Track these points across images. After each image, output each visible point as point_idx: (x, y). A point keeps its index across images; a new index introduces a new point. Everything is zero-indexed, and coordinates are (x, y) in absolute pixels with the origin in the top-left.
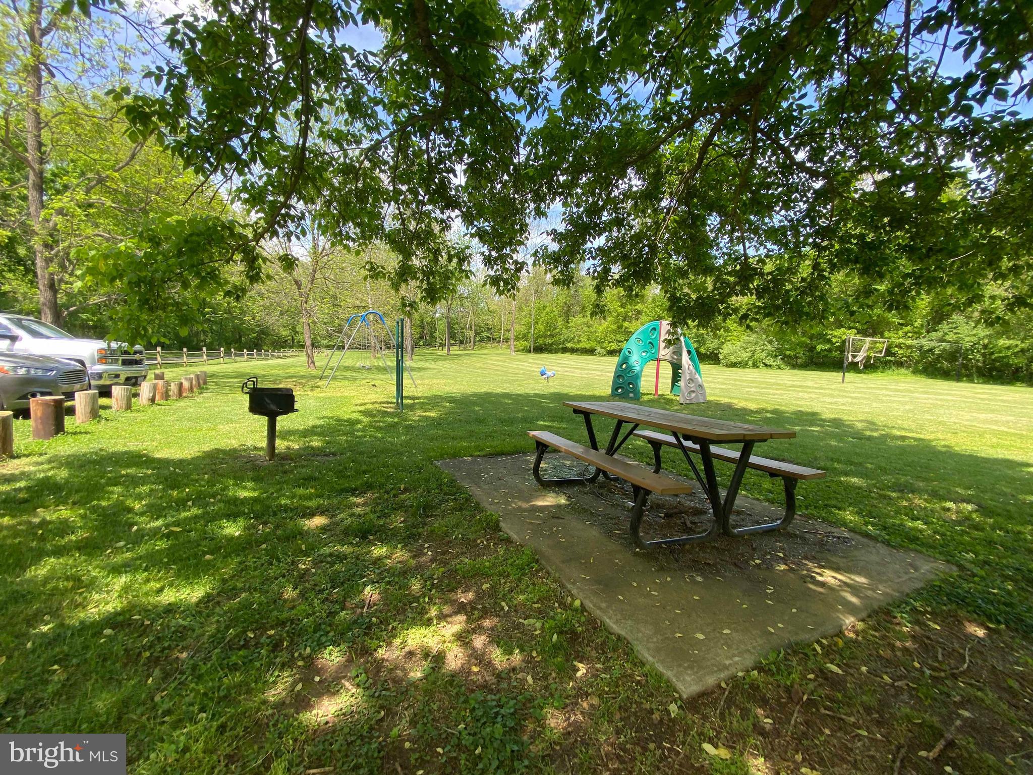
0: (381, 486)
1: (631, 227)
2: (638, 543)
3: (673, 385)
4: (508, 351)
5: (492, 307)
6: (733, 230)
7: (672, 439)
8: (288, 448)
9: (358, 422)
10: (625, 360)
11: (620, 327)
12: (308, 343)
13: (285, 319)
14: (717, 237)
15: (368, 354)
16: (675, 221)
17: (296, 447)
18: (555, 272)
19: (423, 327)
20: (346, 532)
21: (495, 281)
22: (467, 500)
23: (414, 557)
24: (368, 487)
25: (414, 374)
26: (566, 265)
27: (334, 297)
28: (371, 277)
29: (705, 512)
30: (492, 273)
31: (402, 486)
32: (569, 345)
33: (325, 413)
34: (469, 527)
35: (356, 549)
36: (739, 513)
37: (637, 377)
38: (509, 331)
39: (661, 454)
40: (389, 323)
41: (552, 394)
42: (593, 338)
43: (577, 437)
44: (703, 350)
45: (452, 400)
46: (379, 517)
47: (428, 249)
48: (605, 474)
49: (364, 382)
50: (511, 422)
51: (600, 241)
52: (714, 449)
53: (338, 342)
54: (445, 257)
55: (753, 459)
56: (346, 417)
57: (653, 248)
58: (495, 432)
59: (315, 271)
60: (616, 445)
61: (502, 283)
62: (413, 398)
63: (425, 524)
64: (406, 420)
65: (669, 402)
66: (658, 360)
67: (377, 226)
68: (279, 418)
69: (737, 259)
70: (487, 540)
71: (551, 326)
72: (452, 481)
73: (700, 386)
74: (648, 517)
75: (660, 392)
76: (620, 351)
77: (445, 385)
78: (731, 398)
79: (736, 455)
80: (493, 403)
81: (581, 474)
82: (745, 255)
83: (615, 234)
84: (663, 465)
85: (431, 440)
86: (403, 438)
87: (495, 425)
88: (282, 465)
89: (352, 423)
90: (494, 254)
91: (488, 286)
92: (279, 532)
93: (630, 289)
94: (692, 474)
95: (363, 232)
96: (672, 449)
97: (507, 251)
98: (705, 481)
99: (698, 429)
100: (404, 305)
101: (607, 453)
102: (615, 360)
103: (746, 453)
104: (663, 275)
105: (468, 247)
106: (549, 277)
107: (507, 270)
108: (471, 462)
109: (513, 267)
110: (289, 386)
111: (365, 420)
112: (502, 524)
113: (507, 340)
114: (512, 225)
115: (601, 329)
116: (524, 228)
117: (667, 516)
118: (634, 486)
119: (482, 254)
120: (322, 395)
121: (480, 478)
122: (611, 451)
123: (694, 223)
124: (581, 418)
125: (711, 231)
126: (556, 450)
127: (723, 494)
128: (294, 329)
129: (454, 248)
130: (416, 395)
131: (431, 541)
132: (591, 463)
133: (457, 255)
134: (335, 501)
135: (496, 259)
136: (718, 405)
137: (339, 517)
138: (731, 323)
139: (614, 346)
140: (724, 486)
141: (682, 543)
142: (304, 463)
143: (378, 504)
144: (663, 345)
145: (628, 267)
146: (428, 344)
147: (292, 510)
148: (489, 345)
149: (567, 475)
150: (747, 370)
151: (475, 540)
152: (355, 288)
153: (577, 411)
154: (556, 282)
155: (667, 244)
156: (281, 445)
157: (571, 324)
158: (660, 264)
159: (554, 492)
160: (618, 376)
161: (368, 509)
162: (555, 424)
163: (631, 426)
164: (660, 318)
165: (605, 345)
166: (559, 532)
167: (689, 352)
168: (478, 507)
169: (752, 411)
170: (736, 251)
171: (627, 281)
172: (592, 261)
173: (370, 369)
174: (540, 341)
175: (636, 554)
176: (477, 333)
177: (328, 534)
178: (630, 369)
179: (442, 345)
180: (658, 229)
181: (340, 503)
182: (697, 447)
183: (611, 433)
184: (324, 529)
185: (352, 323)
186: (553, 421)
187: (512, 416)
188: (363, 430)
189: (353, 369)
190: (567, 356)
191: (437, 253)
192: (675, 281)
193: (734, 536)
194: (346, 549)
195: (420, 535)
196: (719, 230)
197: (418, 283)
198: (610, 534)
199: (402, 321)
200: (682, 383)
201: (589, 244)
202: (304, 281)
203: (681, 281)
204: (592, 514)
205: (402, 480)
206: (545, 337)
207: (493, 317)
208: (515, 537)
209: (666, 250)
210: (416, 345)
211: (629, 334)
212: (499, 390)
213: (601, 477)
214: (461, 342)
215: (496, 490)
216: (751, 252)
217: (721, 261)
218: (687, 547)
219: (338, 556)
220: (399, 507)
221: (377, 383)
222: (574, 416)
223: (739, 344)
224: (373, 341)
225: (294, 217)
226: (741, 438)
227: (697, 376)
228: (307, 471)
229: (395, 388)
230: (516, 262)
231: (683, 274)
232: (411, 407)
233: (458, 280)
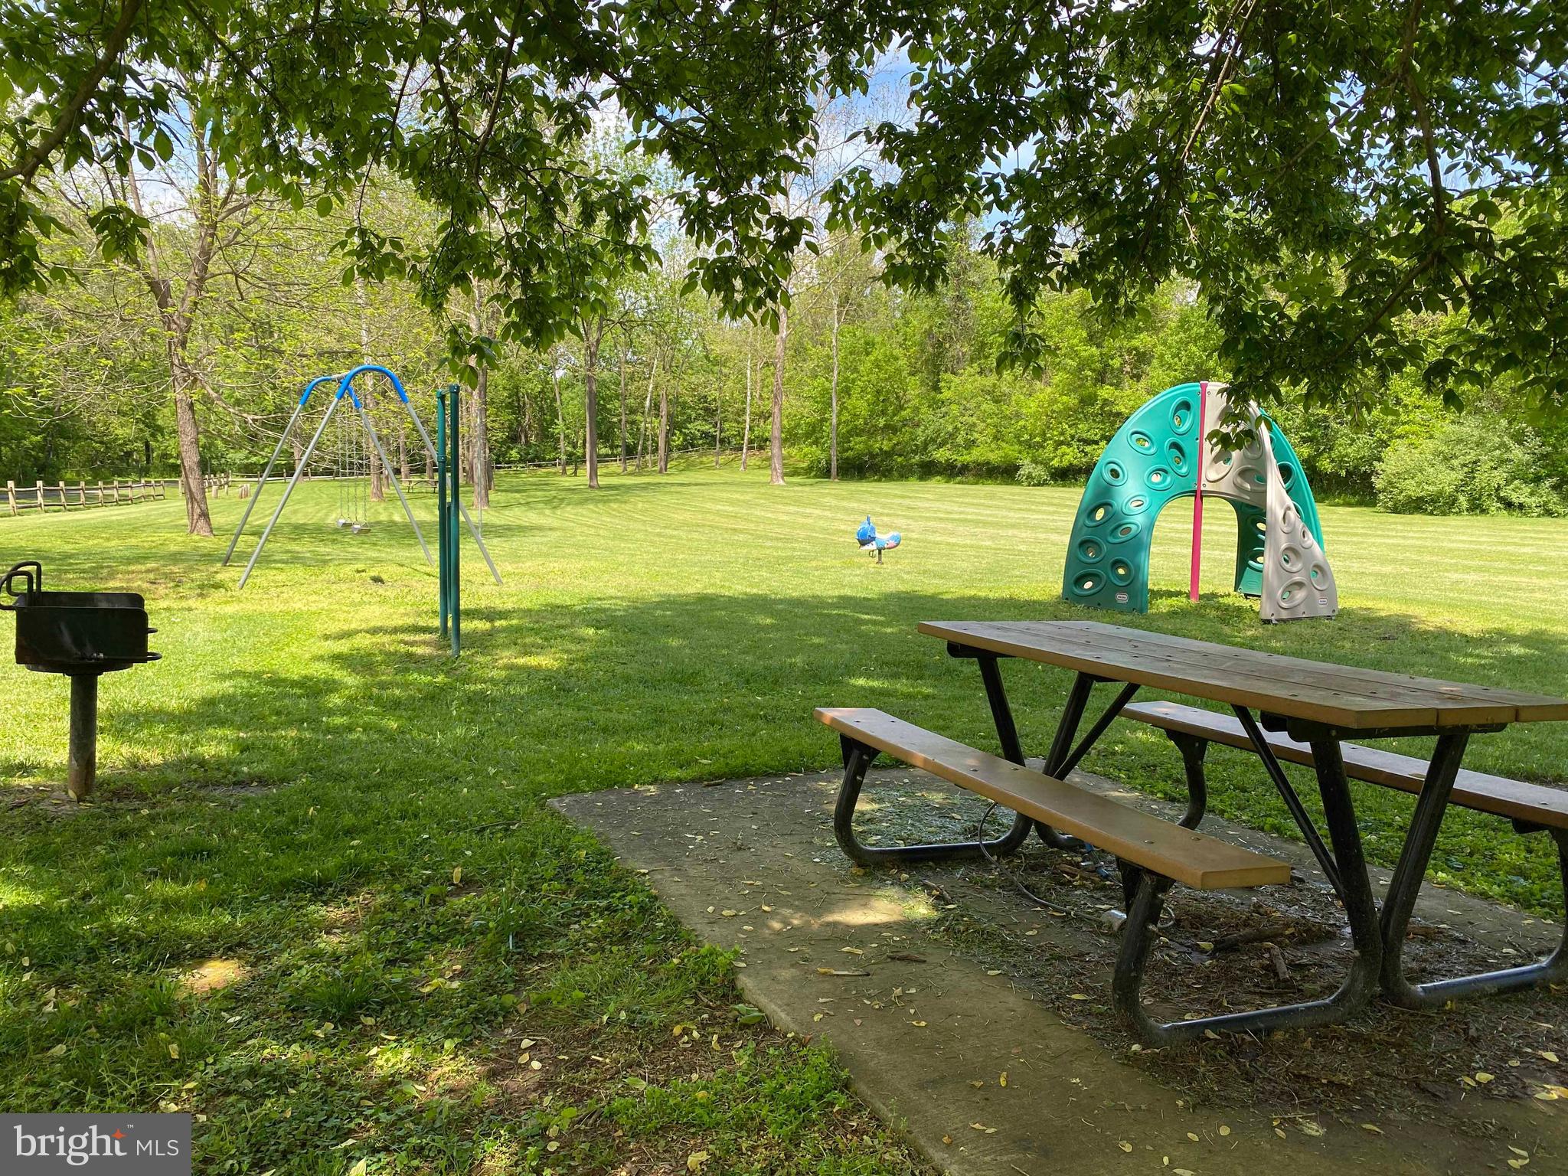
0: (396, 872)
1: (1111, 116)
2: (1137, 1029)
3: (1242, 565)
4: (764, 476)
5: (717, 350)
6: (1402, 121)
7: (1233, 725)
8: (134, 764)
9: (331, 686)
10: (1103, 499)
11: (1087, 400)
12: (191, 459)
13: (124, 393)
14: (1357, 139)
15: (360, 488)
16: (1238, 98)
17: (154, 757)
18: (891, 245)
19: (517, 409)
20: (297, 1007)
21: (719, 276)
22: (643, 909)
23: (492, 1076)
24: (360, 875)
25: (494, 544)
26: (925, 224)
27: (262, 328)
28: (364, 272)
29: (1330, 936)
30: (711, 254)
31: (457, 873)
32: (941, 455)
33: (236, 662)
34: (650, 990)
35: (327, 1053)
36: (1428, 936)
37: (1138, 544)
38: (765, 416)
39: (1207, 768)
40: (420, 398)
41: (889, 597)
42: (1009, 432)
43: (958, 725)
44: (1325, 465)
45: (600, 618)
46: (391, 962)
47: (525, 188)
48: (1044, 831)
49: (348, 570)
50: (774, 680)
51: (1022, 156)
52: (1351, 752)
53: (271, 454)
54: (575, 209)
55: (1466, 780)
56: (296, 672)
57: (1173, 175)
58: (728, 710)
59: (206, 254)
60: (1074, 746)
61: (738, 283)
62: (490, 615)
63: (521, 981)
64: (467, 679)
65: (1231, 615)
66: (1199, 495)
67: (377, 126)
68: (105, 679)
69: (1412, 204)
70: (703, 1026)
71: (886, 400)
72: (602, 857)
73: (1320, 569)
74: (1166, 952)
75: (1204, 588)
76: (1088, 470)
77: (583, 574)
78: (1406, 600)
79: (1417, 768)
80: (722, 626)
81: (974, 832)
82: (1438, 191)
83: (1062, 136)
84: (1211, 801)
85: (542, 735)
86: (459, 731)
87: (726, 689)
88: (114, 814)
89: (315, 689)
90: (714, 198)
91: (700, 289)
92: (105, 1008)
93: (1111, 292)
94: (1292, 826)
95: (338, 147)
96: (1238, 755)
97: (753, 186)
98: (1327, 843)
99: (1306, 696)
100: (457, 350)
101: (1049, 771)
102: (1072, 498)
103: (1445, 762)
104: (1203, 253)
105: (640, 180)
106: (878, 260)
107: (753, 243)
108: (655, 801)
109: (771, 235)
110: (137, 585)
111: (351, 680)
112: (745, 982)
113: (761, 444)
114: (767, 113)
115: (1032, 406)
116: (799, 124)
117: (1224, 948)
118: (1121, 863)
119: (681, 198)
120: (229, 609)
121: (683, 845)
122: (1060, 764)
123: (1290, 101)
124: (971, 668)
125: (1339, 122)
126: (900, 762)
127: (1381, 880)
128: (149, 420)
129: (601, 184)
130: (498, 604)
131: (536, 1030)
132: (1002, 800)
133: (608, 202)
134: (266, 917)
135: (720, 213)
136: (1368, 625)
137: (277, 962)
138: (1403, 385)
139: (1070, 456)
140: (1384, 857)
141: (1264, 1027)
142: (177, 806)
143: (385, 924)
144: (1209, 451)
145: (1103, 227)
146: (535, 460)
147: (141, 943)
148: (709, 459)
149: (936, 834)
150: (1452, 521)
151: (666, 1028)
152: (321, 300)
153: (958, 649)
154: (895, 274)
155: (1215, 164)
156: (111, 754)
157: (946, 394)
158: (1195, 220)
159: (898, 883)
160: (1082, 542)
161: (359, 940)
162: (902, 686)
163: (1120, 687)
164: (1203, 375)
165: (1047, 452)
166: (910, 1000)
167: (1286, 472)
168: (675, 933)
169: (1467, 640)
170: (1413, 180)
171: (1101, 267)
172: (997, 215)
173: (365, 531)
174: (858, 444)
175: (1133, 1060)
176: (674, 425)
177: (246, 1011)
178: (1116, 521)
179: (575, 460)
180: (1185, 123)
181: (279, 921)
182: (1306, 747)
183: (1060, 710)
184: (233, 997)
185: (311, 398)
186: (896, 676)
187: (774, 663)
188: (345, 711)
189: (317, 532)
190: (936, 486)
191: (549, 200)
192: (1238, 269)
193: (1416, 1005)
194: (295, 1054)
195: (508, 1013)
196: (1363, 121)
197: (496, 286)
198: (1056, 1005)
199: (455, 392)
200: (1267, 561)
201: (988, 166)
202: (178, 283)
203: (1256, 271)
204: (1005, 947)
205: (457, 854)
206: (872, 432)
207: (722, 378)
208: (781, 1017)
209: (1210, 178)
210: (498, 460)
211: (1114, 419)
212: (738, 588)
213: (1032, 840)
214: (630, 452)
215: (728, 881)
216: (1455, 181)
217: (1370, 211)
218: (1279, 1036)
219: (272, 1077)
220: (451, 931)
221: (386, 572)
222: (955, 662)
223: (1430, 445)
224: (374, 450)
225: (135, 102)
226: (1430, 721)
227: (1310, 539)
228: (183, 831)
229: (434, 587)
230: (779, 222)
231: (1262, 248)
232: (483, 642)
233: (611, 274)
